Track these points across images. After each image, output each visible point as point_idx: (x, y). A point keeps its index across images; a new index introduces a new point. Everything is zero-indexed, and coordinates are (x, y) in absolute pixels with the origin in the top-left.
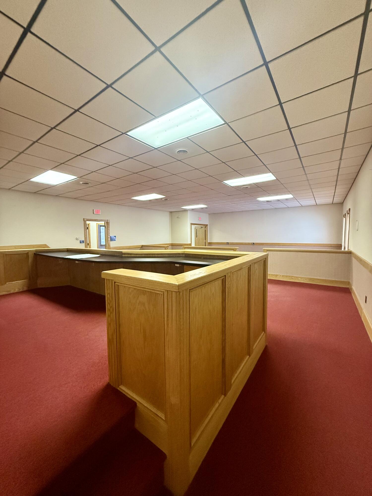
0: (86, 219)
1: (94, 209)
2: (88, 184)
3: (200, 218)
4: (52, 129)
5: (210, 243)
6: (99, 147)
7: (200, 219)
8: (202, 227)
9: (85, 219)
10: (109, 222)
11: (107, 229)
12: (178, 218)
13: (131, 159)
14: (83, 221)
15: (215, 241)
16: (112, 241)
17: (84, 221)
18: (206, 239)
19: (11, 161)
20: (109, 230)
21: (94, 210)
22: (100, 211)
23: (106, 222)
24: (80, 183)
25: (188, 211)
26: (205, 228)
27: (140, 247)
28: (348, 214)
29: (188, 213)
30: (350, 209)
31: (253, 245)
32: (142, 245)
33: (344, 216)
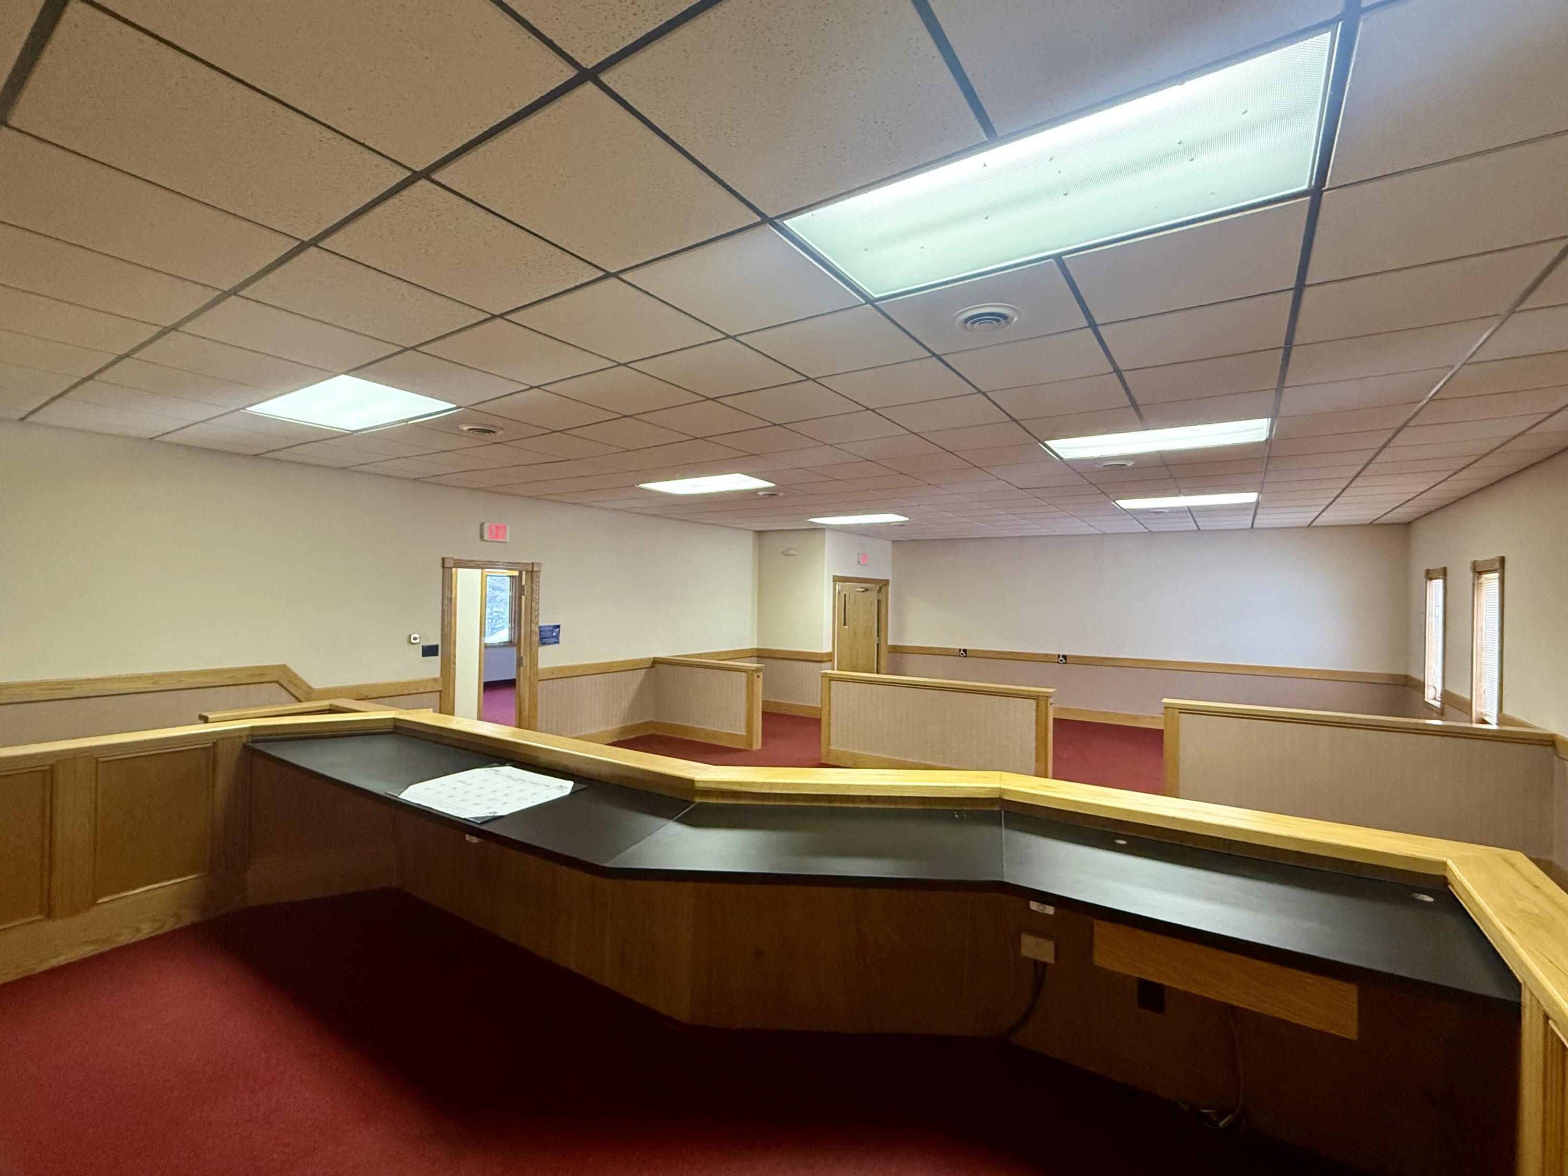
0: (452, 562)
1: (483, 521)
2: (493, 432)
3: (865, 555)
4: (415, 177)
5: (894, 647)
6: (613, 281)
7: (863, 559)
8: (867, 590)
9: (446, 561)
10: (539, 572)
11: (529, 599)
12: (785, 554)
13: (730, 340)
14: (441, 570)
15: (912, 640)
16: (544, 644)
17: (443, 567)
18: (882, 635)
19: (175, 328)
20: (538, 603)
21: (486, 526)
22: (508, 528)
23: (527, 572)
24: (462, 431)
25: (827, 533)
26: (879, 591)
27: (648, 666)
28: (1480, 573)
29: (824, 538)
30: (1506, 558)
31: (1064, 663)
32: (655, 658)
33: (1430, 576)
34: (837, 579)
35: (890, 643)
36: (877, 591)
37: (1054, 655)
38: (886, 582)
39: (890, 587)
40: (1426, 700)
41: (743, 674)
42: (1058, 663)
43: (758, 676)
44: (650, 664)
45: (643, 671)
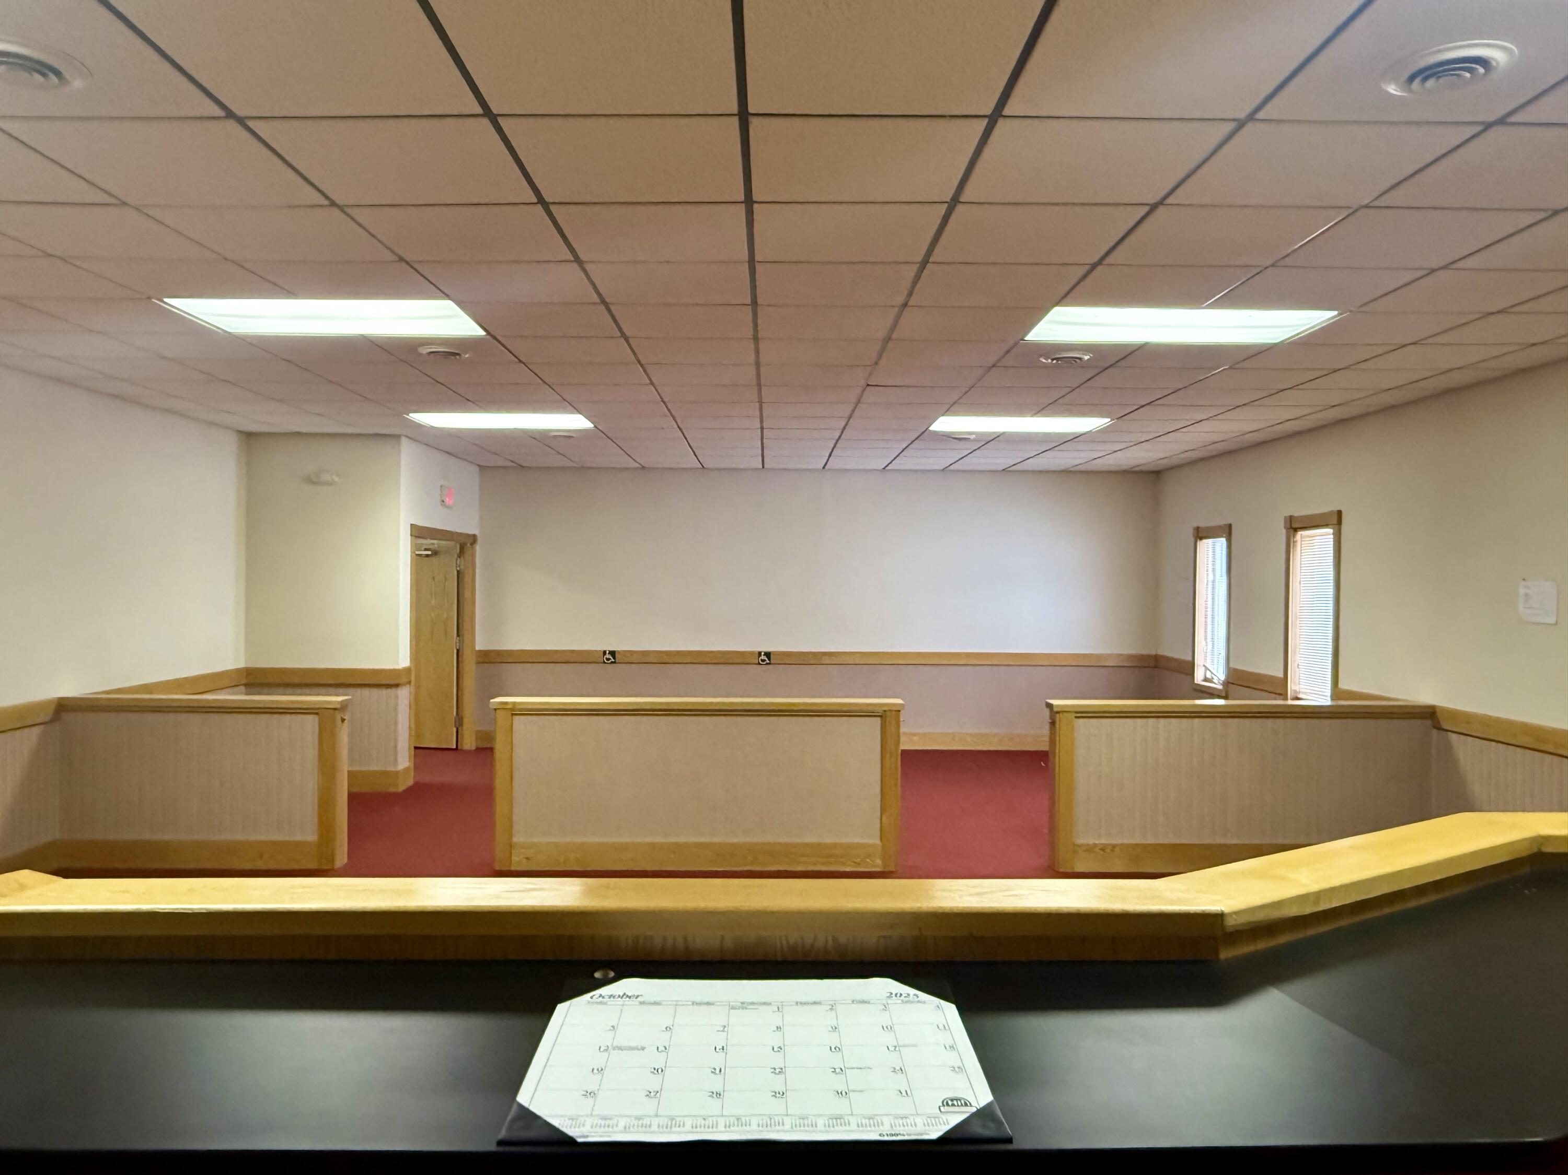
3: (449, 491)
5: (487, 653)
7: (447, 497)
18: (465, 634)
25: (403, 444)
26: (463, 556)
27: (47, 719)
28: (1296, 530)
29: (400, 452)
30: (1343, 512)
31: (767, 664)
32: (61, 699)
33: (1201, 534)
34: (418, 532)
35: (477, 648)
36: (456, 556)
37: (752, 653)
38: (473, 539)
39: (478, 548)
40: (1196, 682)
41: (310, 717)
42: (759, 664)
43: (343, 720)
44: (51, 710)
45: (36, 731)
